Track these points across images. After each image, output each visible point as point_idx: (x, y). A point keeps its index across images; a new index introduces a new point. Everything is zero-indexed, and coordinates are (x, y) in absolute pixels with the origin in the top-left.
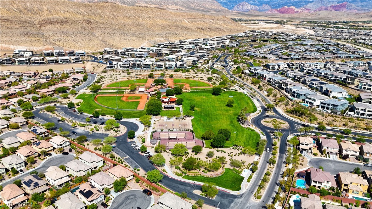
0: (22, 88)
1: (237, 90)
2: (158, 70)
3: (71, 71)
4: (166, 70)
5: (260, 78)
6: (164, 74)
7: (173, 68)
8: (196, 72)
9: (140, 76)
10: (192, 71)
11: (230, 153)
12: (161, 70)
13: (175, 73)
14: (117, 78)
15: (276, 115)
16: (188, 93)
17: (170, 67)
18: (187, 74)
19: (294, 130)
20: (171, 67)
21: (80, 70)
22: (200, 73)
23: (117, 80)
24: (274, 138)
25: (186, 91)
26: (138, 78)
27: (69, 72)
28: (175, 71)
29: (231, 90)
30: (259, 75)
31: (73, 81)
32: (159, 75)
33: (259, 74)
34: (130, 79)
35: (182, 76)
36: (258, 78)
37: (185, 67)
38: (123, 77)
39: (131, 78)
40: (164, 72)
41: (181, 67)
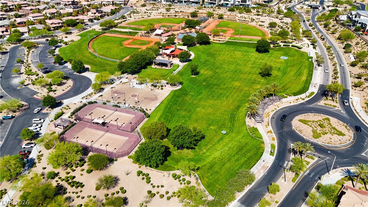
0: (36, 17)
1: (301, 48)
2: (208, 7)
3: (109, 2)
4: (218, 8)
5: (359, 31)
6: (213, 13)
7: (229, 5)
8: (260, 13)
9: (180, 14)
10: (254, 11)
11: (158, 187)
12: (212, 7)
13: (229, 13)
14: (151, 14)
15: (340, 109)
16: (221, 43)
17: (226, 4)
18: (245, 15)
19: (358, 156)
20: (228, 4)
21: (120, 1)
22: (266, 15)
23: (150, 17)
24: (291, 169)
25: (220, 41)
26: (177, 17)
27: (107, 3)
28: (230, 10)
29: (292, 46)
30: (360, 25)
31: (95, 13)
32: (206, 15)
33: (360, 23)
34: (167, 16)
35: (237, 18)
36: (357, 30)
37: (248, 5)
38: (159, 14)
39: (169, 16)
40: (214, 11)
41: (241, 5)
